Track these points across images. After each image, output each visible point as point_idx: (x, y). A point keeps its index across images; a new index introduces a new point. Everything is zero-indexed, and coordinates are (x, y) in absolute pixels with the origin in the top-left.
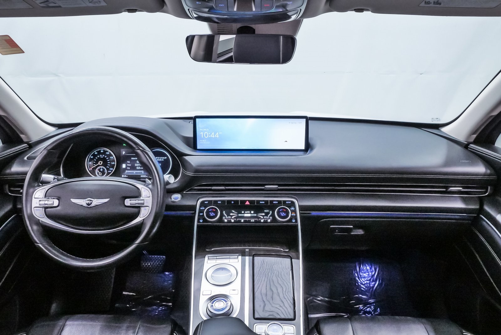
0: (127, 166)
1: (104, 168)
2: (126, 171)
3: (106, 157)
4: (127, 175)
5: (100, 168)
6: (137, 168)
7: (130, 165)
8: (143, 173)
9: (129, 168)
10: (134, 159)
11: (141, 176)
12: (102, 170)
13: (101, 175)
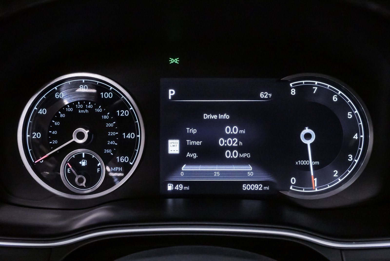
0: (184, 148)
1: (94, 156)
2: (184, 168)
3: (99, 110)
4: (185, 184)
5: (79, 157)
6: (228, 154)
7: (198, 143)
8: (251, 174)
9: (195, 156)
10: (215, 117)
11: (245, 187)
12: (83, 163)
13: (83, 184)
